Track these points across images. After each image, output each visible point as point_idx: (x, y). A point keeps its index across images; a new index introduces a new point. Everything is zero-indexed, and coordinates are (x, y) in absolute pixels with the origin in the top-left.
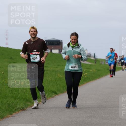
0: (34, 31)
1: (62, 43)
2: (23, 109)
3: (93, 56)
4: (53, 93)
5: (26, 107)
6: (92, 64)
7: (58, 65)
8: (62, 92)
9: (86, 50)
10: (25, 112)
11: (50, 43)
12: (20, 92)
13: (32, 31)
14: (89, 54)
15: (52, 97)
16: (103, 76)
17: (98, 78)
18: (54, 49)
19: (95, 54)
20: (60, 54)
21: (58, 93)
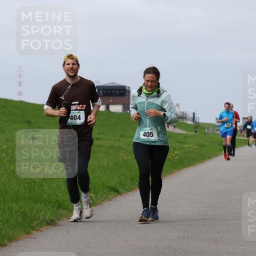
0: (73, 64)
1: (129, 92)
2: (52, 223)
3: (191, 119)
4: (112, 192)
5: (58, 219)
6: (188, 133)
7: (122, 136)
8: (130, 190)
9: (178, 105)
10: (55, 229)
11: (105, 92)
12: (45, 189)
13: (69, 64)
14: (183, 113)
15: (110, 200)
16: (209, 158)
17: (201, 162)
18: (114, 104)
19: (194, 114)
20: (125, 113)
21: (121, 190)
